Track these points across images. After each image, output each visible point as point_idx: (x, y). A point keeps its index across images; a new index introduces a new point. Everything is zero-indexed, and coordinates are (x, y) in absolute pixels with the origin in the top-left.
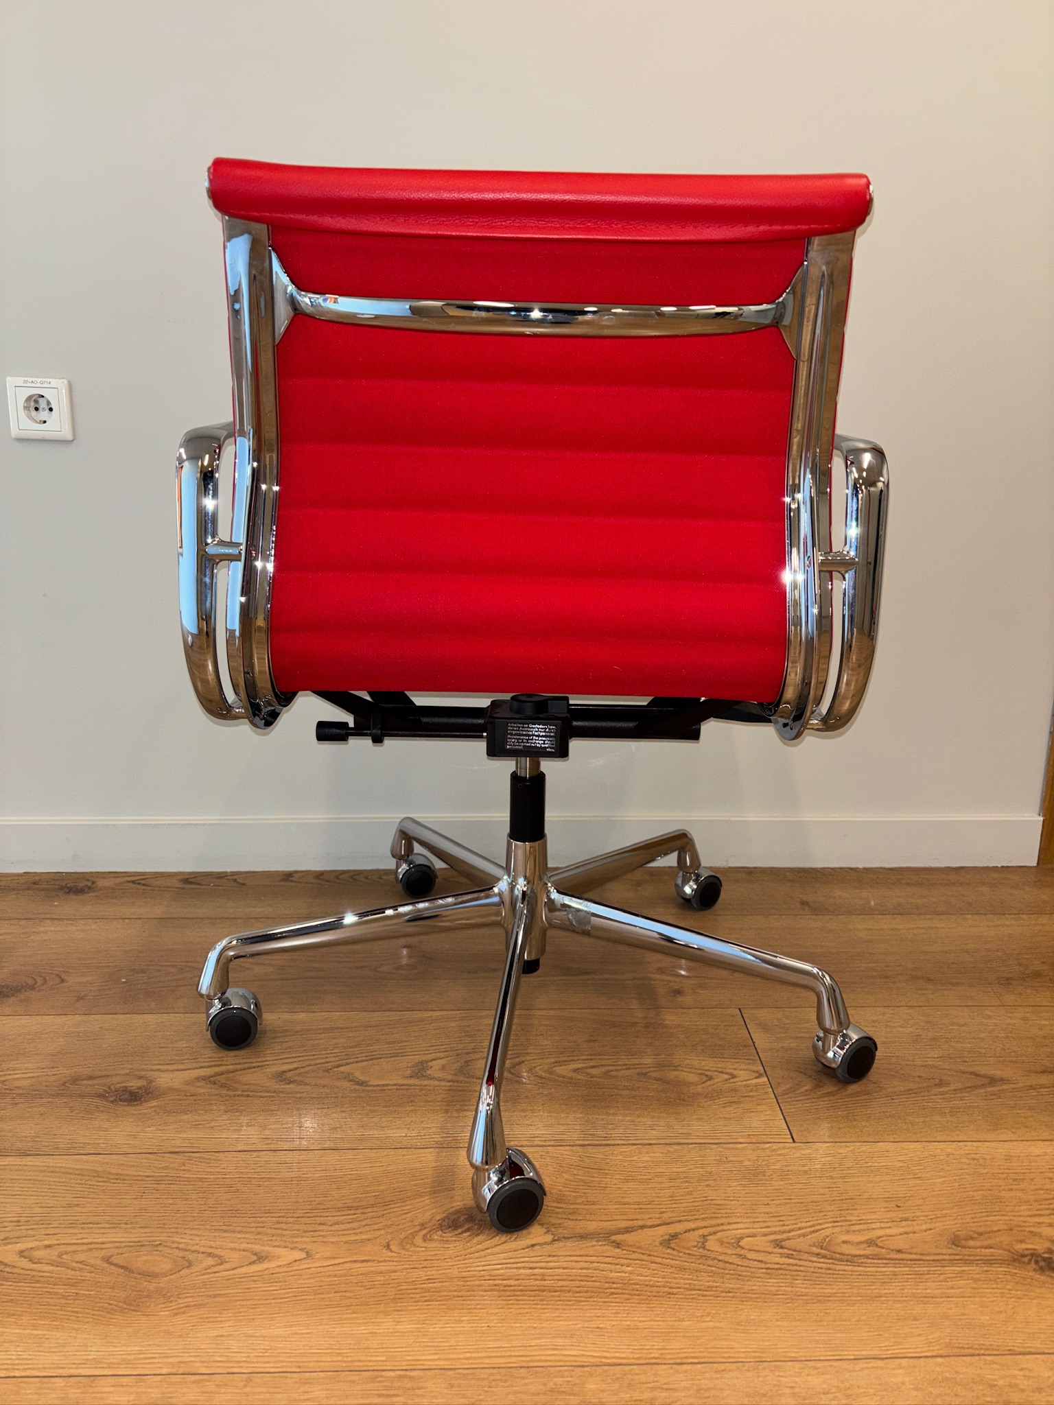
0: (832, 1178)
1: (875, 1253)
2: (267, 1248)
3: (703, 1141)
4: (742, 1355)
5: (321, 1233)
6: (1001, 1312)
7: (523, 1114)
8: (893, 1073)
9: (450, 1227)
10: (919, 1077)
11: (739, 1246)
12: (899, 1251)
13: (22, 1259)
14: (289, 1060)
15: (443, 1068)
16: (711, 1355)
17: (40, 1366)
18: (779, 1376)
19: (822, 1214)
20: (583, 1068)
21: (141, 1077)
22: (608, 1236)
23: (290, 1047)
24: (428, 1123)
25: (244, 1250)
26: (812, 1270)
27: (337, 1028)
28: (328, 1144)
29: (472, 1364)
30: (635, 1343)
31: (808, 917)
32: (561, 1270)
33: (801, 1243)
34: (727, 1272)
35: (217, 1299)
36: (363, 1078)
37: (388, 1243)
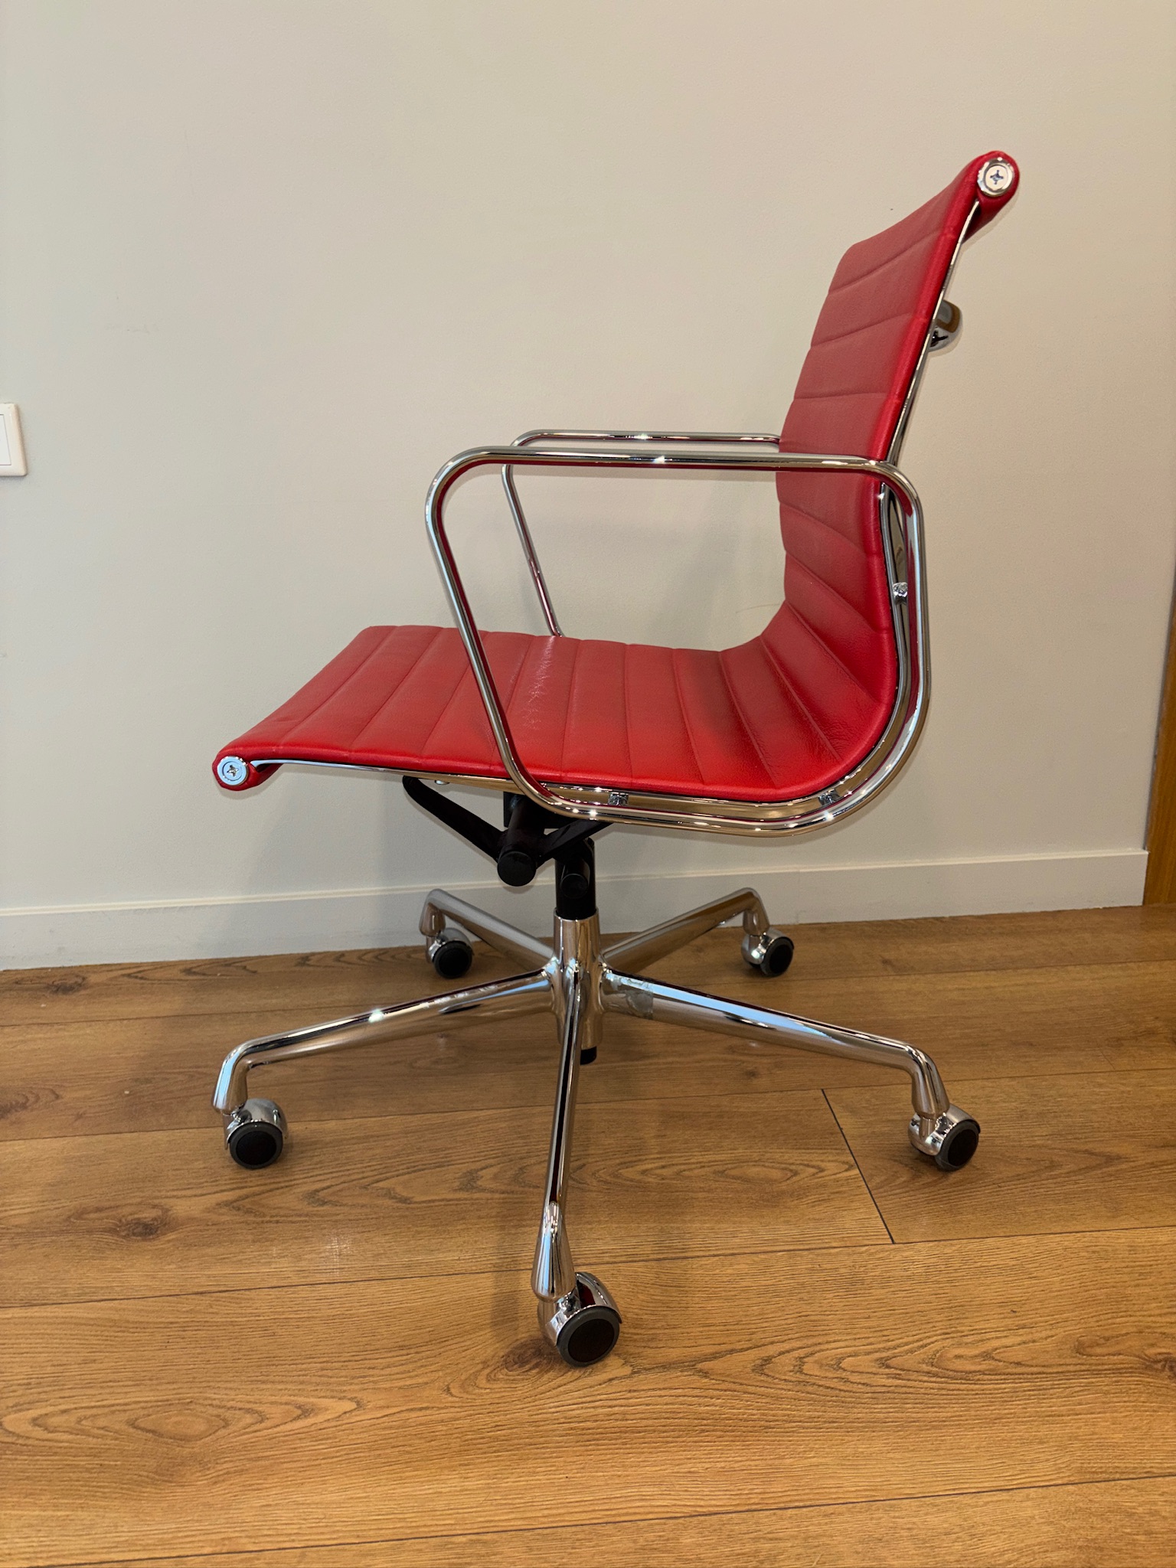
0: (938, 1282)
1: (991, 1367)
2: (312, 1400)
3: (792, 1248)
4: (852, 1495)
5: (371, 1379)
6: (1135, 1429)
7: (589, 1226)
8: (998, 1156)
9: (516, 1363)
10: (1027, 1159)
11: (840, 1368)
12: (1018, 1364)
13: (37, 1428)
14: (319, 1178)
15: (495, 1177)
16: (817, 1497)
17: (66, 1553)
18: (894, 1517)
19: (931, 1325)
20: (652, 1169)
21: (154, 1206)
22: (689, 1364)
23: (321, 1162)
24: (482, 1244)
25: (286, 1404)
26: (922, 1391)
27: (372, 1136)
28: (374, 1274)
29: (552, 1522)
30: (732, 1488)
31: (891, 978)
32: (643, 1407)
33: (909, 1361)
34: (828, 1398)
35: (260, 1463)
36: (405, 1194)
37: (448, 1386)
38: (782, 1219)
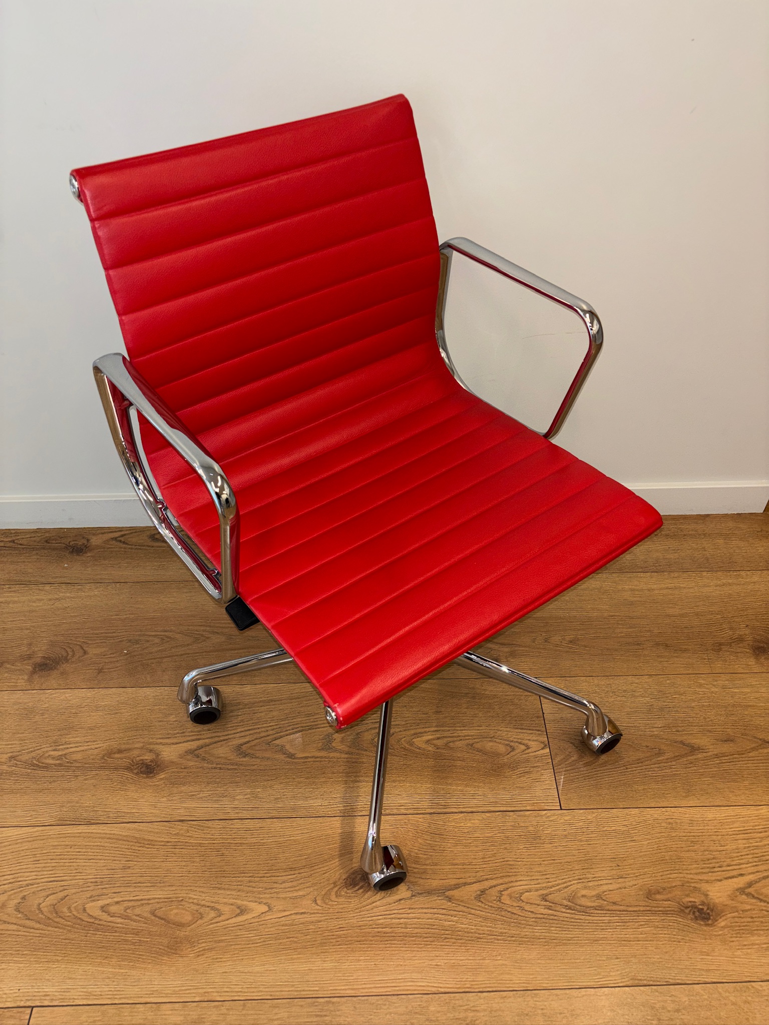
1: (600, 904)
2: (245, 903)
3: (505, 809)
4: (516, 985)
5: (276, 890)
6: (666, 953)
7: (394, 784)
9: (351, 885)
10: (646, 746)
11: (521, 900)
12: (614, 903)
13: (104, 913)
14: (243, 734)
16: (499, 985)
18: (536, 1001)
19: (572, 872)
20: (431, 739)
21: (151, 751)
22: (442, 892)
23: (241, 721)
24: (335, 793)
25: (232, 905)
26: (561, 919)
27: (272, 701)
29: (366, 992)
30: (457, 977)
32: (416, 920)
33: (557, 897)
34: (512, 920)
35: (220, 944)
36: (291, 751)
37: (315, 898)
38: (502, 786)
